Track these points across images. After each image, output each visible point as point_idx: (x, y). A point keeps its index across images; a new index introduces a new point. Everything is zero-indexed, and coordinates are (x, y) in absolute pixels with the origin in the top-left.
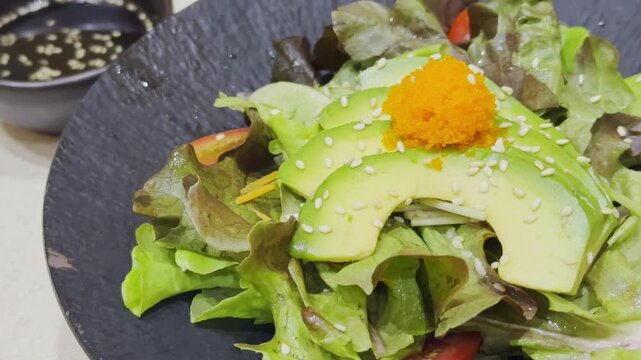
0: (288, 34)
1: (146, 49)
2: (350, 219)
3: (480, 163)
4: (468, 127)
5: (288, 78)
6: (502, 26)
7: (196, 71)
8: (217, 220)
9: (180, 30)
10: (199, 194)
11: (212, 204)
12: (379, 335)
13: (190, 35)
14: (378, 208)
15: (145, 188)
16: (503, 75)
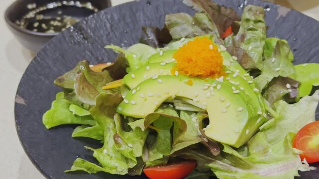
0: (153, 25)
1: (87, 22)
2: (145, 100)
3: (209, 85)
4: (207, 68)
5: (146, 43)
6: (241, 31)
7: (107, 35)
8: (86, 90)
9: (104, 17)
10: (81, 78)
11: (86, 84)
12: (148, 153)
13: (108, 20)
14: (159, 97)
15: (64, 76)
16: (235, 51)
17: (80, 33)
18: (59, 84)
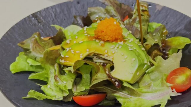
0: (81, 15)
3: (114, 46)
5: (76, 24)
7: (53, 21)
8: (38, 49)
9: (51, 10)
11: (37, 45)
13: (53, 12)
15: (24, 41)
17: (36, 19)
18: (21, 46)
